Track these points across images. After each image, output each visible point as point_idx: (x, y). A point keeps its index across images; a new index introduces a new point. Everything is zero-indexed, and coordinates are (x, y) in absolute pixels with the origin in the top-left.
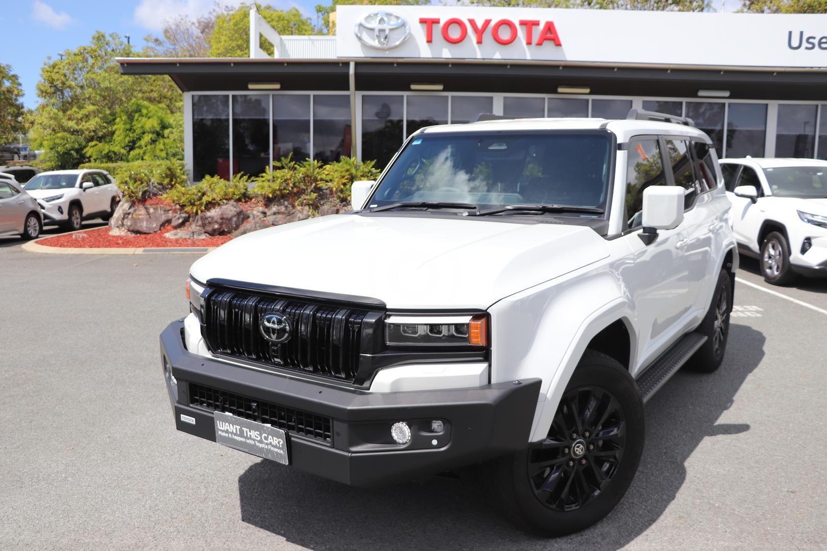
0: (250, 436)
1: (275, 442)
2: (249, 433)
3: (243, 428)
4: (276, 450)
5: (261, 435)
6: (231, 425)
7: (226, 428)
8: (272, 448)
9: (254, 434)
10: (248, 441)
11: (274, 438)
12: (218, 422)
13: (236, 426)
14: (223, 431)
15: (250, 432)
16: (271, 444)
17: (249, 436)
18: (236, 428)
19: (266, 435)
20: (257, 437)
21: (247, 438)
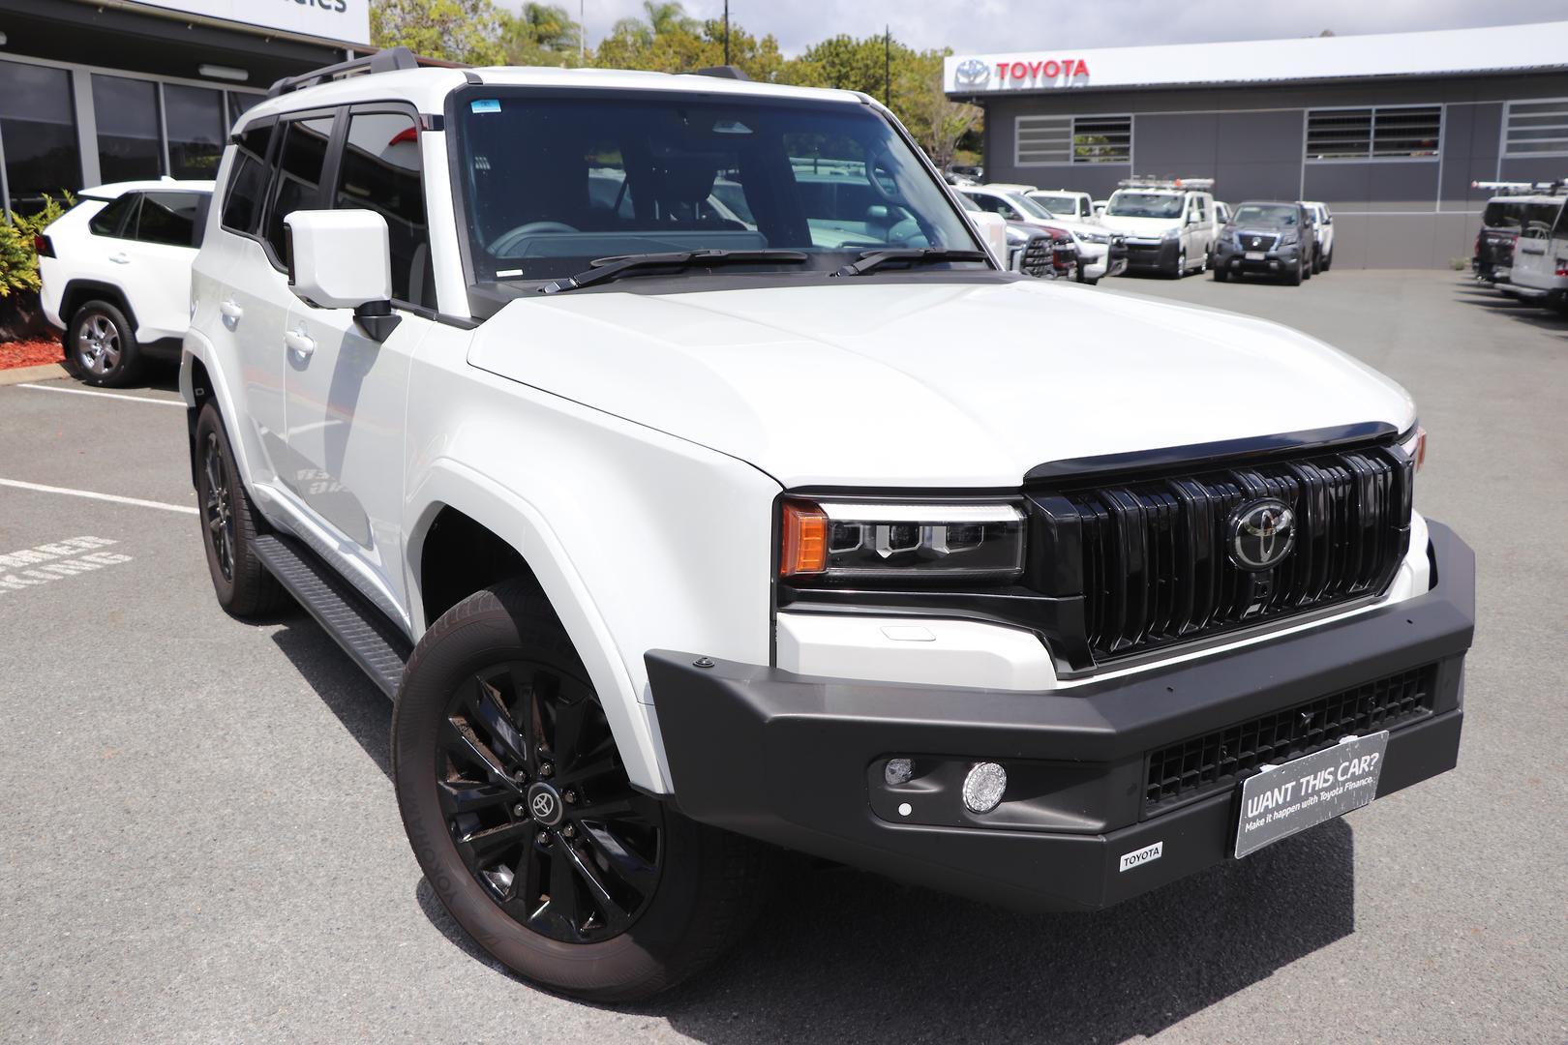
0: (1314, 786)
1: (1362, 765)
2: (1312, 783)
3: (1302, 780)
4: (1358, 784)
5: (1334, 774)
6: (1276, 790)
7: (1265, 804)
8: (1351, 786)
9: (1320, 780)
10: (1304, 805)
11: (1363, 758)
12: (1250, 801)
13: (1287, 786)
14: (1254, 819)
15: (1315, 779)
16: (1354, 778)
17: (1310, 791)
18: (1286, 790)
19: (1347, 764)
20: (1329, 780)
21: (1308, 796)
